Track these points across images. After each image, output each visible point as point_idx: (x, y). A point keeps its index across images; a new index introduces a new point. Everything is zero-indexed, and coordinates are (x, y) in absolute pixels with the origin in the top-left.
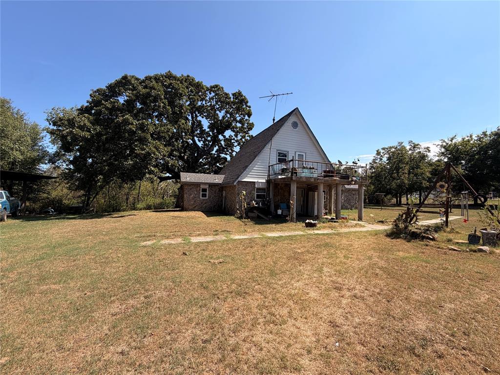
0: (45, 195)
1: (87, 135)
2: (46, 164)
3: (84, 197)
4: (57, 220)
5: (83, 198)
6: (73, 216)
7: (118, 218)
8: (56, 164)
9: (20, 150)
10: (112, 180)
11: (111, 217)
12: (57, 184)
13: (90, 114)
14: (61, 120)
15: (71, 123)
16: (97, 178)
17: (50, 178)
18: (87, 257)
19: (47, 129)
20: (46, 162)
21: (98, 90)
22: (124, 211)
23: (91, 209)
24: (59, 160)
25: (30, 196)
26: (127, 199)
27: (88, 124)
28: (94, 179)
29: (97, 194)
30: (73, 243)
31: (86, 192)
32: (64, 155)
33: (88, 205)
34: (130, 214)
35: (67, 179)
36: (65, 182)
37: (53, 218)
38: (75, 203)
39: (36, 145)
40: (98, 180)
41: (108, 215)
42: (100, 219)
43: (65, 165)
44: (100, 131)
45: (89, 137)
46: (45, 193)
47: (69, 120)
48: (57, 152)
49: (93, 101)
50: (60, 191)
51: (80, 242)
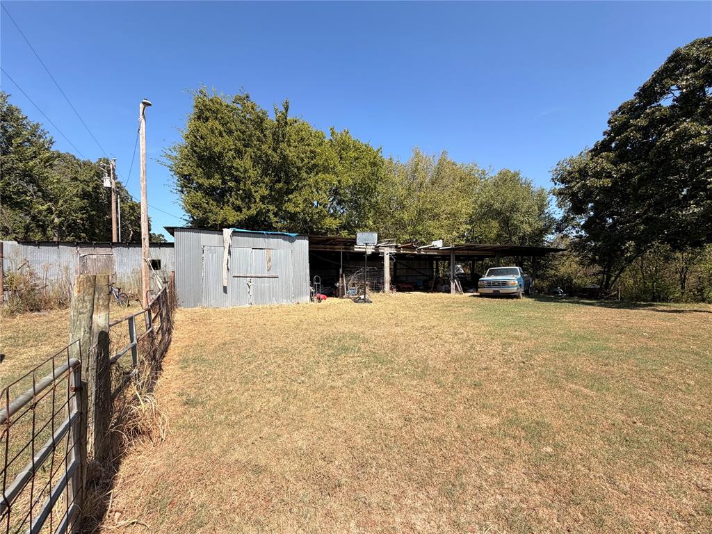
0: (553, 272)
1: (607, 182)
2: (553, 234)
3: (602, 275)
4: (571, 304)
5: (599, 277)
6: (590, 302)
7: (670, 314)
8: (564, 232)
9: (529, 223)
10: (649, 247)
11: (654, 310)
12: (565, 258)
13: (610, 150)
14: (570, 173)
15: (583, 173)
16: (624, 245)
17: (557, 250)
18: (625, 366)
19: (553, 190)
20: (553, 231)
21: (620, 107)
22: (677, 301)
23: (613, 294)
24: (566, 227)
25: (538, 273)
26: (683, 280)
27: (607, 166)
28: (619, 247)
29: (622, 270)
30: (599, 340)
31: (605, 268)
32: (573, 219)
33: (607, 286)
34: (695, 308)
35: (578, 251)
36: (574, 254)
37: (564, 300)
38: (589, 282)
39: (543, 212)
40: (627, 249)
41: (647, 306)
42: (633, 311)
43: (574, 232)
44: (627, 170)
45: (609, 185)
46: (552, 269)
47: (580, 171)
48: (564, 217)
49: (613, 129)
50: (568, 267)
51: (607, 340)
